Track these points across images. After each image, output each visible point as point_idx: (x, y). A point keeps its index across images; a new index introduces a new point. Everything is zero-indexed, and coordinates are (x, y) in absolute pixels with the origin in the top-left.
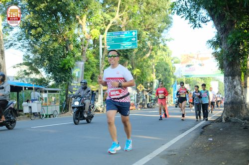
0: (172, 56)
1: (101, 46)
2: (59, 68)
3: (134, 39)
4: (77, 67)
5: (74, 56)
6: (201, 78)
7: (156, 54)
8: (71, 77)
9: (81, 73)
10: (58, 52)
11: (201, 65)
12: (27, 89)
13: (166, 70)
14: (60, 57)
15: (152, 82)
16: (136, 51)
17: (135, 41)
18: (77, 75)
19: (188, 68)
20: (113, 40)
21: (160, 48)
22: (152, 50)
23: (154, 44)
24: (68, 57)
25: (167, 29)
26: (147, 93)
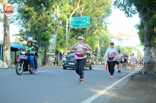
0: (110, 34)
1: (67, 26)
2: (41, 38)
3: (88, 22)
4: (53, 38)
5: (51, 31)
6: (127, 48)
7: (100, 32)
8: (48, 44)
9: (54, 42)
10: (41, 28)
11: (127, 40)
12: (22, 50)
13: (105, 42)
14: (42, 31)
15: (97, 49)
16: (88, 29)
17: (89, 23)
18: (52, 43)
19: (119, 41)
20: (75, 22)
21: (103, 28)
22: (98, 29)
23: (99, 26)
24: (47, 31)
25: (108, 16)
26: (94, 56)
